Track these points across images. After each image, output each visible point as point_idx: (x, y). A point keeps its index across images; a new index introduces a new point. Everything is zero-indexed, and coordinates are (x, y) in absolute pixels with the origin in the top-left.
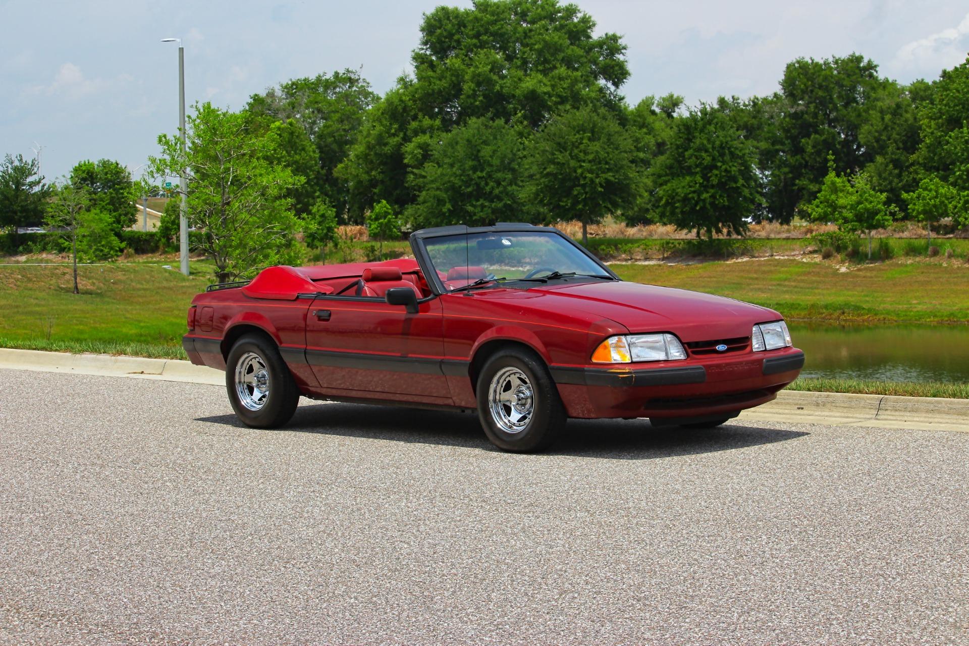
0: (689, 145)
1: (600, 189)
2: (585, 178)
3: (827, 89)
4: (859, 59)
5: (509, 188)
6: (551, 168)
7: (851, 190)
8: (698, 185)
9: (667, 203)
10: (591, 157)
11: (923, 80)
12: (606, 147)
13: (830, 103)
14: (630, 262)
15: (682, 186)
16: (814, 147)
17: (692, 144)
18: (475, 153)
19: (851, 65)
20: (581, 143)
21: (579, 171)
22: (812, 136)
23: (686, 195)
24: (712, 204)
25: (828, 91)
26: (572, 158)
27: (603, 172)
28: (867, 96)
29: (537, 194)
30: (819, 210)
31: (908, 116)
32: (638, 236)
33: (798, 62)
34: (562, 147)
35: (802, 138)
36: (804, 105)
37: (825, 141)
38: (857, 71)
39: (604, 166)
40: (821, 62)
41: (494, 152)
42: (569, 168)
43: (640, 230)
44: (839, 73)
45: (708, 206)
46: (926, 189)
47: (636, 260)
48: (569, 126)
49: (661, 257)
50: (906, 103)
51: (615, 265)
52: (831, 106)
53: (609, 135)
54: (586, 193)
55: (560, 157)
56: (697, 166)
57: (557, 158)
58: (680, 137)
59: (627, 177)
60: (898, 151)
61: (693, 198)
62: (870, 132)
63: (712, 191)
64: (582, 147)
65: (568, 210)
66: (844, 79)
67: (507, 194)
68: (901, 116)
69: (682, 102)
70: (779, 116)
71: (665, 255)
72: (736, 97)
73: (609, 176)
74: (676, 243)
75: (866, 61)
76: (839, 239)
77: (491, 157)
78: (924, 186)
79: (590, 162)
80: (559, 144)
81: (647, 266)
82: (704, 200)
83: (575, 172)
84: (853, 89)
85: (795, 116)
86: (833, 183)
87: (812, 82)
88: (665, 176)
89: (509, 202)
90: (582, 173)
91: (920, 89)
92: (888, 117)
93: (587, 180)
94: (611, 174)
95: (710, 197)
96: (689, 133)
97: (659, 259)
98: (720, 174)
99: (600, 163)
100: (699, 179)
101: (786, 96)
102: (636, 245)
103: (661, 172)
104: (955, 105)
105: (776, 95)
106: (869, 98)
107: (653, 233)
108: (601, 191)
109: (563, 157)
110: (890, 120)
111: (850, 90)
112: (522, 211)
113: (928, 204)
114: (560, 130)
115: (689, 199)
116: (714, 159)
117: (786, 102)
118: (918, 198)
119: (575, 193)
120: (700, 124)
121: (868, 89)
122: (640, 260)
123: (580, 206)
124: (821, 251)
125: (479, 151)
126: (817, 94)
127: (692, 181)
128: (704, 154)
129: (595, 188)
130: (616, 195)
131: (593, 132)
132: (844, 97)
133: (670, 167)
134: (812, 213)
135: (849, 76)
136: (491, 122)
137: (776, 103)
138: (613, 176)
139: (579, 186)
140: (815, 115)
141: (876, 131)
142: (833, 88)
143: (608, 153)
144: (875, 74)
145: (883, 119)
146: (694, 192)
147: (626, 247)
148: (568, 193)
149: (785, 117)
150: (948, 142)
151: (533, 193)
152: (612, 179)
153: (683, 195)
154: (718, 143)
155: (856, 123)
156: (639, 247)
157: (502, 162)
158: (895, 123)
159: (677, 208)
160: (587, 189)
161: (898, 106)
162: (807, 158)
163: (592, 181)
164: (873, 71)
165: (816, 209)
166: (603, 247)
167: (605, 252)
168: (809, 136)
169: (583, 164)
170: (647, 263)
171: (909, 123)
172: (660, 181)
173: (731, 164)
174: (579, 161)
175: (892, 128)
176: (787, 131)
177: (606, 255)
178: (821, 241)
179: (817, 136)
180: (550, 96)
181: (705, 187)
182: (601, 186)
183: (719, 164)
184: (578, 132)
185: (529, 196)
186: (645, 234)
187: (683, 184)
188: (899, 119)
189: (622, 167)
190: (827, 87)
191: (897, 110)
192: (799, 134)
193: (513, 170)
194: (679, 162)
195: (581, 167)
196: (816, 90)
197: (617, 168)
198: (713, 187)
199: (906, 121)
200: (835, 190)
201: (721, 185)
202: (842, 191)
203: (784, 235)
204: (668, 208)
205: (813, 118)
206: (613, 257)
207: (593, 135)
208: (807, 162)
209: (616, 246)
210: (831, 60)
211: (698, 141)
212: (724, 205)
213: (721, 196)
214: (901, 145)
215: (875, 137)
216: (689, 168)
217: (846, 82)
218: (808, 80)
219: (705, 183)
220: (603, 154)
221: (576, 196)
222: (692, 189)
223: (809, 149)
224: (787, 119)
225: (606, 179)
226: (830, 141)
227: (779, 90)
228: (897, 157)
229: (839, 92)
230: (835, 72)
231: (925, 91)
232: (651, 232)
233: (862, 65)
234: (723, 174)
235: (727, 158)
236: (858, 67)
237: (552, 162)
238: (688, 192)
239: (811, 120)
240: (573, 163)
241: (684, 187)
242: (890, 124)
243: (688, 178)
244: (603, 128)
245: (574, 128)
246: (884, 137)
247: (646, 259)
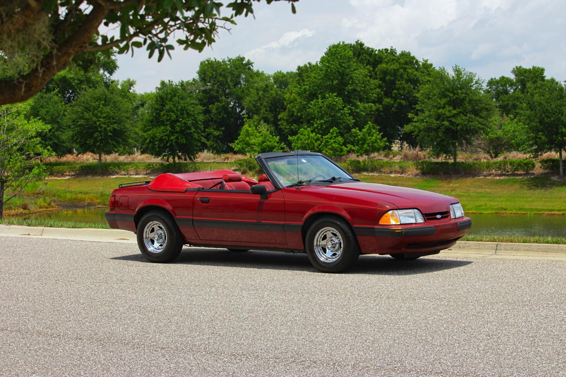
0: (163, 108)
1: (110, 134)
2: (101, 127)
3: (224, 76)
4: (243, 59)
5: (56, 133)
6: (81, 122)
7: (258, 134)
8: (168, 132)
9: (150, 142)
10: (104, 115)
11: (281, 71)
12: (113, 109)
13: (226, 85)
14: (127, 176)
15: (159, 132)
16: (217, 110)
17: (165, 108)
18: (36, 113)
19: (238, 62)
20: (99, 107)
21: (98, 123)
22: (216, 104)
23: (162, 137)
24: (176, 142)
25: (225, 78)
26: (94, 116)
27: (111, 124)
28: (247, 81)
29: (73, 137)
30: (239, 146)
31: (273, 92)
32: (126, 161)
33: (208, 61)
34: (87, 109)
35: (210, 104)
36: (210, 85)
37: (223, 106)
38: (241, 66)
39: (112, 120)
40: (221, 61)
41: (48, 112)
42: (92, 122)
43: (127, 158)
44: (231, 67)
45: (174, 144)
46: (302, 134)
47: (131, 175)
48: (92, 98)
49: (145, 173)
50: (271, 84)
51: (119, 177)
52: (227, 86)
53: (114, 102)
54: (102, 136)
55: (87, 115)
56: (167, 121)
57: (86, 116)
58: (158, 104)
59: (125, 128)
60: (267, 112)
61: (166, 139)
62: (250, 102)
63: (176, 135)
64: (99, 109)
65: (91, 146)
66: (234, 71)
67: (55, 136)
68: (268, 92)
69: (135, 84)
70: (195, 91)
71: (148, 172)
72: (171, 81)
73: (115, 126)
74: (154, 165)
75: (246, 60)
76: (251, 163)
77: (45, 115)
78: (301, 133)
79: (104, 118)
80: (86, 108)
81: (138, 178)
82: (172, 140)
83: (96, 124)
84: (239, 76)
85: (204, 92)
86: (247, 131)
87: (216, 72)
88: (148, 126)
89: (56, 141)
90: (99, 125)
91: (280, 77)
92: (261, 93)
93: (103, 128)
94: (116, 125)
95: (175, 138)
96: (163, 101)
97: (144, 174)
98: (181, 125)
99: (109, 119)
100: (169, 128)
101: (201, 81)
102: (130, 166)
103: (146, 124)
104: (313, 86)
105: (194, 80)
106: (248, 81)
107: (135, 159)
108: (110, 135)
109: (88, 115)
110: (262, 94)
111: (237, 77)
112: (63, 146)
113: (304, 142)
114: (87, 99)
115: (163, 140)
116: (177, 117)
117: (200, 84)
118: (297, 139)
119: (96, 136)
120: (169, 96)
121: (248, 76)
122: (133, 175)
123: (98, 144)
124: (240, 170)
125: (38, 112)
126: (219, 79)
127: (164, 129)
128: (172, 114)
129: (107, 133)
130: (118, 137)
131: (105, 101)
132: (235, 81)
133: (152, 121)
134: (235, 148)
135: (237, 69)
136: (45, 95)
137: (194, 84)
138: (118, 126)
139: (97, 131)
140: (218, 91)
141: (254, 101)
142: (228, 76)
143: (114, 113)
144: (252, 67)
145: (258, 94)
146: (166, 135)
147: (125, 167)
148: (91, 136)
149: (199, 92)
150: (309, 107)
151: (71, 136)
152: (117, 128)
153: (159, 137)
154: (180, 107)
155: (241, 96)
156: (132, 167)
157: (52, 118)
158: (265, 96)
159: (156, 144)
160: (102, 134)
161: (267, 86)
162: (213, 116)
163: (105, 129)
164: (250, 66)
165: (237, 145)
166: (111, 167)
167: (112, 170)
168: (214, 104)
169: (100, 119)
170: (137, 176)
171: (273, 96)
172: (146, 129)
173: (187, 119)
174: (97, 118)
175: (263, 99)
176: (200, 100)
177: (113, 172)
178: (240, 164)
179: (219, 103)
180: (74, 80)
181: (172, 133)
182: (111, 132)
183: (181, 119)
184: (97, 101)
185: (69, 138)
186: (129, 160)
187: (159, 131)
188: (267, 94)
189: (122, 121)
190: (224, 75)
191: (266, 89)
192: (208, 102)
193: (58, 123)
194: (157, 118)
195: (99, 121)
196: (218, 77)
197: (120, 122)
198: (177, 132)
199: (272, 95)
200: (248, 134)
201: (182, 132)
202: (252, 135)
203: (212, 161)
204: (151, 145)
205: (216, 93)
206: (117, 173)
207: (105, 103)
208: (212, 119)
209: (119, 167)
210: (226, 59)
211: (167, 107)
212: (183, 143)
213: (181, 138)
214: (268, 109)
215: (253, 104)
216: (163, 121)
217: (236, 73)
218: (214, 71)
219: (172, 130)
220: (112, 114)
221: (96, 137)
222: (165, 134)
223: (214, 111)
224: (201, 94)
225: (113, 128)
226: (226, 106)
227: (196, 77)
228: (266, 116)
229: (231, 78)
230: (229, 67)
231: (282, 77)
232: (133, 158)
233: (244, 62)
234: (183, 125)
235: (185, 116)
236: (242, 64)
237: (82, 118)
238: (163, 135)
239: (215, 94)
240: (94, 119)
241: (160, 133)
242: (262, 96)
243: (162, 127)
244: (111, 99)
245: (95, 98)
246: (258, 104)
247: (136, 174)
